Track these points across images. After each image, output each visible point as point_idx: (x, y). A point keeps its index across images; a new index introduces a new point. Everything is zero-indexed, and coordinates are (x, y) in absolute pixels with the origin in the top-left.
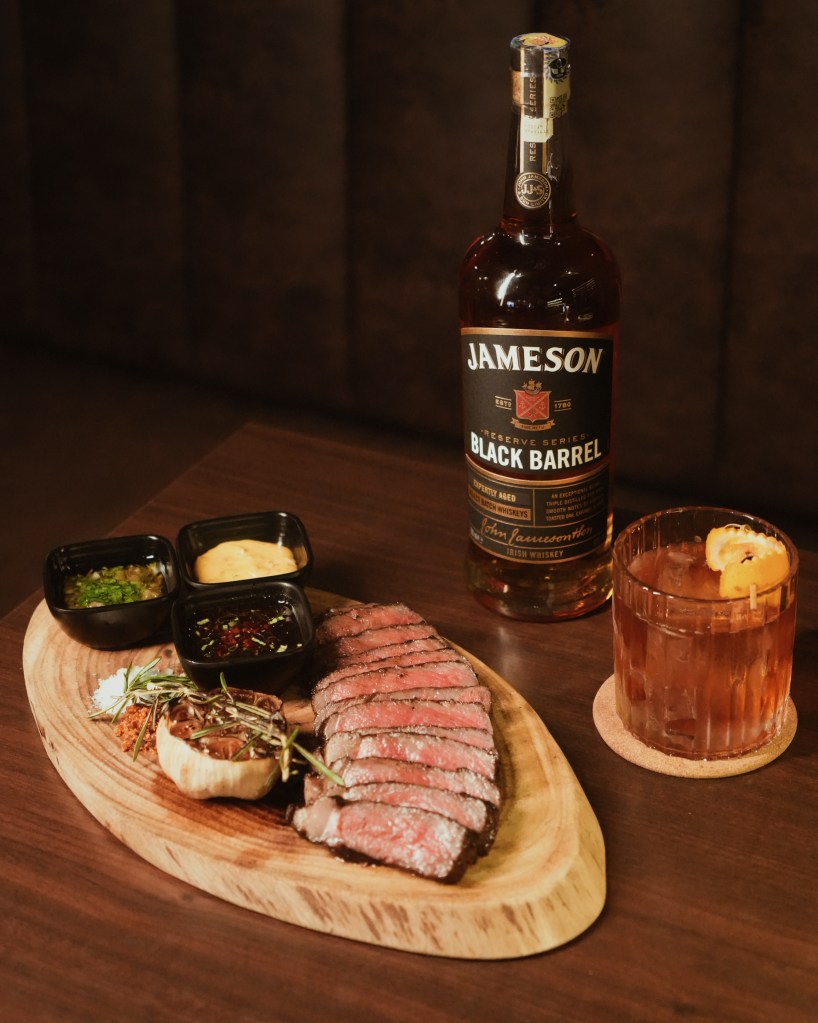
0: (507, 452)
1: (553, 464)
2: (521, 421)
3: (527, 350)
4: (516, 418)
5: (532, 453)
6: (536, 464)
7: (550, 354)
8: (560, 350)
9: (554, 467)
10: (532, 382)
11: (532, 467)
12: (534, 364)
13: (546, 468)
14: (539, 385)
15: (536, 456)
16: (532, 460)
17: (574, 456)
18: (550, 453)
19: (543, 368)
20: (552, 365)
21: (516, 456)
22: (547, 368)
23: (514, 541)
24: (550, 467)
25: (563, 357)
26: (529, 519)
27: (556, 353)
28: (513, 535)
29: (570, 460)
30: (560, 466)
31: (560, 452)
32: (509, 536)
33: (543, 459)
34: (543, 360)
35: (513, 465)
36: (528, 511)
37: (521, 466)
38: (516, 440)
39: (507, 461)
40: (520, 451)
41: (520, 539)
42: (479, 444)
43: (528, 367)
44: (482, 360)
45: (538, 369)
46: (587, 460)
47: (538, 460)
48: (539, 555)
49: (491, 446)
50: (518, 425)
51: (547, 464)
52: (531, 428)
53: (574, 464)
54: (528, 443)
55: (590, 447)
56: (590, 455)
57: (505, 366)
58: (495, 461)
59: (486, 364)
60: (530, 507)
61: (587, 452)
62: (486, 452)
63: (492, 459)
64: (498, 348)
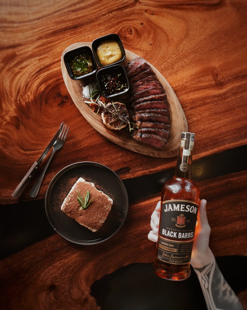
0: (173, 233)
1: (184, 237)
2: (178, 225)
3: (182, 205)
4: (177, 224)
5: (179, 233)
6: (180, 236)
7: (187, 207)
8: (189, 206)
9: (184, 238)
10: (182, 214)
11: (179, 237)
12: (183, 209)
13: (182, 238)
14: (183, 215)
15: (180, 234)
16: (179, 235)
17: (189, 235)
18: (183, 234)
19: (185, 210)
20: (187, 210)
21: (175, 234)
22: (186, 211)
23: (171, 258)
24: (183, 238)
25: (190, 208)
26: (176, 252)
27: (188, 207)
28: (171, 256)
29: (188, 236)
30: (185, 238)
31: (186, 233)
32: (170, 256)
33: (182, 235)
34: (185, 208)
35: (174, 237)
36: (176, 249)
37: (176, 237)
38: (176, 230)
39: (172, 235)
40: (176, 233)
41: (173, 257)
42: (165, 232)
43: (181, 210)
44: (169, 208)
45: (184, 211)
46: (191, 237)
47: (181, 235)
48: (177, 262)
49: (169, 232)
50: (177, 226)
51: (183, 237)
52: (180, 227)
53: (188, 237)
54: (179, 231)
55: (192, 234)
56: (192, 236)
57: (175, 210)
58: (169, 236)
59: (170, 210)
60: (177, 248)
61: (191, 235)
62: (167, 234)
63: (168, 235)
64: (174, 205)
